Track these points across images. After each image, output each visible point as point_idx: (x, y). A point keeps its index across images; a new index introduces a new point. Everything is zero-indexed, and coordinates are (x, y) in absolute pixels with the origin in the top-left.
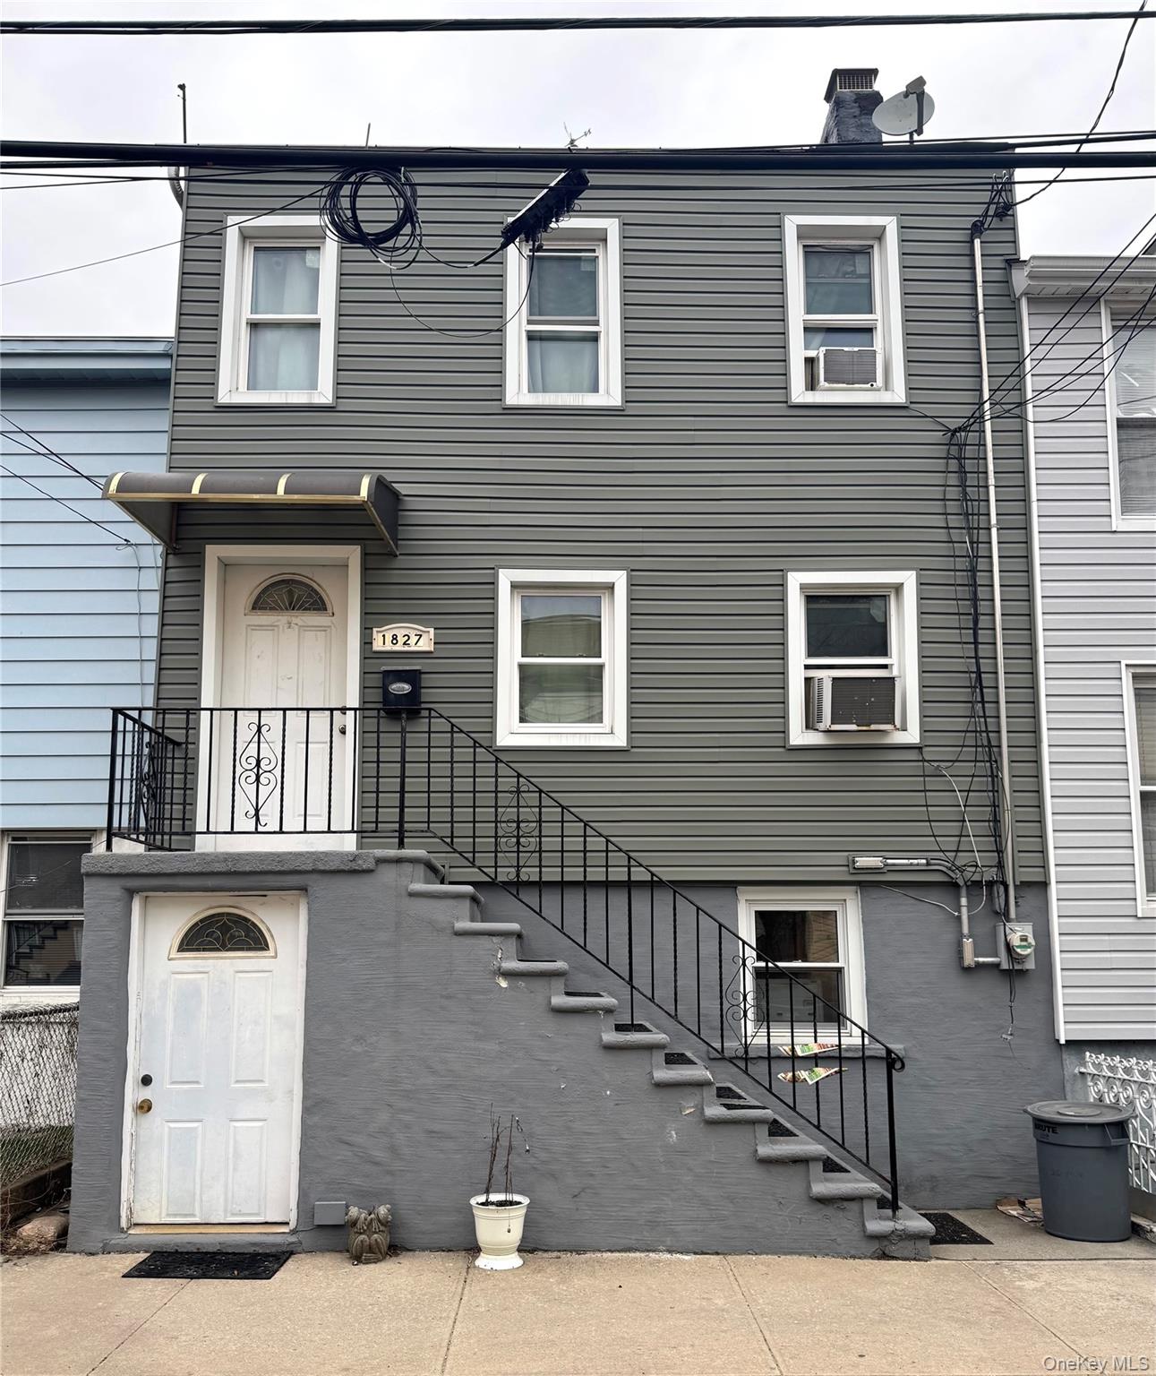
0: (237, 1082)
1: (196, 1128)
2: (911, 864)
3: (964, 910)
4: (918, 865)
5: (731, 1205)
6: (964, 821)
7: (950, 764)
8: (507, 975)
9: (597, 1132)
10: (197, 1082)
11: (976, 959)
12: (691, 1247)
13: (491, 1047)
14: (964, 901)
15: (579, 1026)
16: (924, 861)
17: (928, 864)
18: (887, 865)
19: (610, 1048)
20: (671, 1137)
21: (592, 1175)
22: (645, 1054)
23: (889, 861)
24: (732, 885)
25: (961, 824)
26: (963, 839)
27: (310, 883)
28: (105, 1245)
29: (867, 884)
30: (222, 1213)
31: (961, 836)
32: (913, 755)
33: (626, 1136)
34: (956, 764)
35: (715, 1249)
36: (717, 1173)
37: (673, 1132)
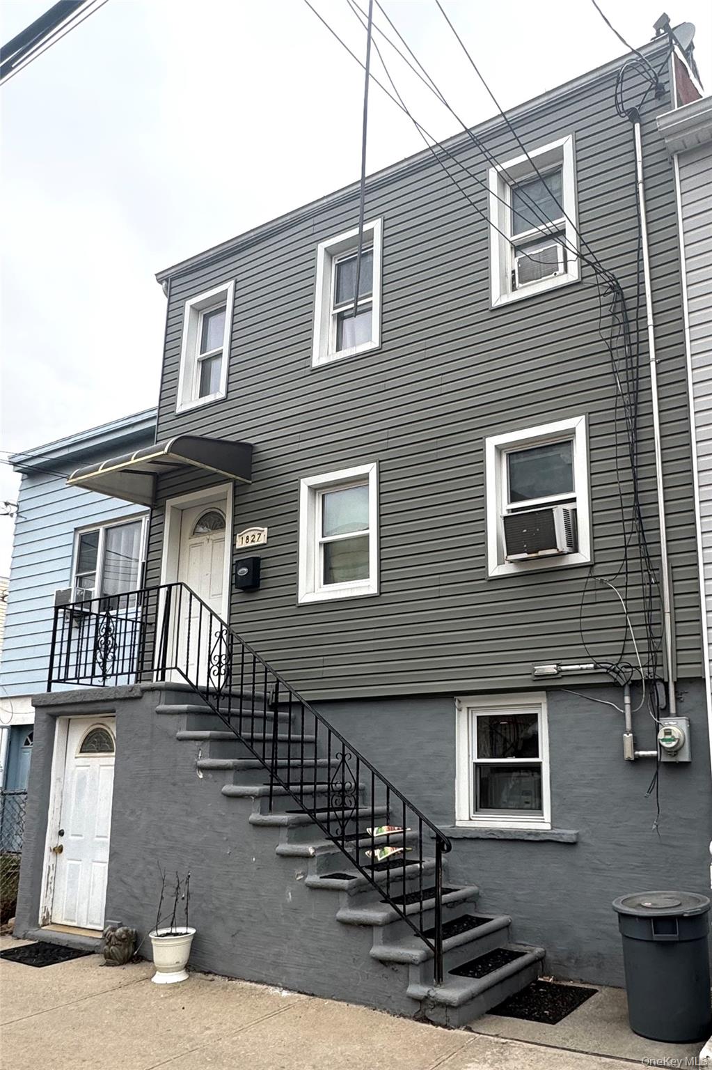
0: (97, 837)
1: (79, 865)
2: (582, 669)
3: (628, 708)
4: (587, 669)
5: (323, 956)
6: (628, 626)
7: (614, 577)
8: (203, 769)
9: (247, 888)
10: (81, 836)
11: (637, 753)
12: (297, 987)
13: (193, 821)
14: (627, 699)
15: (239, 806)
16: (592, 666)
17: (595, 668)
18: (562, 671)
19: (256, 825)
20: (288, 897)
21: (242, 921)
22: (276, 829)
23: (563, 668)
24: (450, 696)
25: (624, 629)
26: (626, 643)
27: (116, 707)
28: (24, 935)
29: (552, 688)
30: (85, 924)
31: (625, 640)
32: (585, 573)
33: (263, 894)
34: (619, 576)
35: (312, 991)
36: (315, 929)
37: (290, 894)
